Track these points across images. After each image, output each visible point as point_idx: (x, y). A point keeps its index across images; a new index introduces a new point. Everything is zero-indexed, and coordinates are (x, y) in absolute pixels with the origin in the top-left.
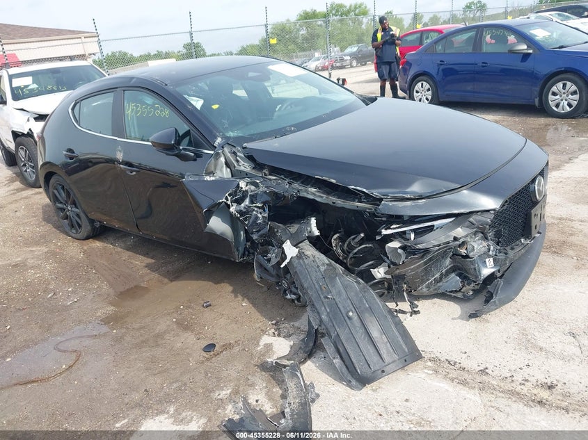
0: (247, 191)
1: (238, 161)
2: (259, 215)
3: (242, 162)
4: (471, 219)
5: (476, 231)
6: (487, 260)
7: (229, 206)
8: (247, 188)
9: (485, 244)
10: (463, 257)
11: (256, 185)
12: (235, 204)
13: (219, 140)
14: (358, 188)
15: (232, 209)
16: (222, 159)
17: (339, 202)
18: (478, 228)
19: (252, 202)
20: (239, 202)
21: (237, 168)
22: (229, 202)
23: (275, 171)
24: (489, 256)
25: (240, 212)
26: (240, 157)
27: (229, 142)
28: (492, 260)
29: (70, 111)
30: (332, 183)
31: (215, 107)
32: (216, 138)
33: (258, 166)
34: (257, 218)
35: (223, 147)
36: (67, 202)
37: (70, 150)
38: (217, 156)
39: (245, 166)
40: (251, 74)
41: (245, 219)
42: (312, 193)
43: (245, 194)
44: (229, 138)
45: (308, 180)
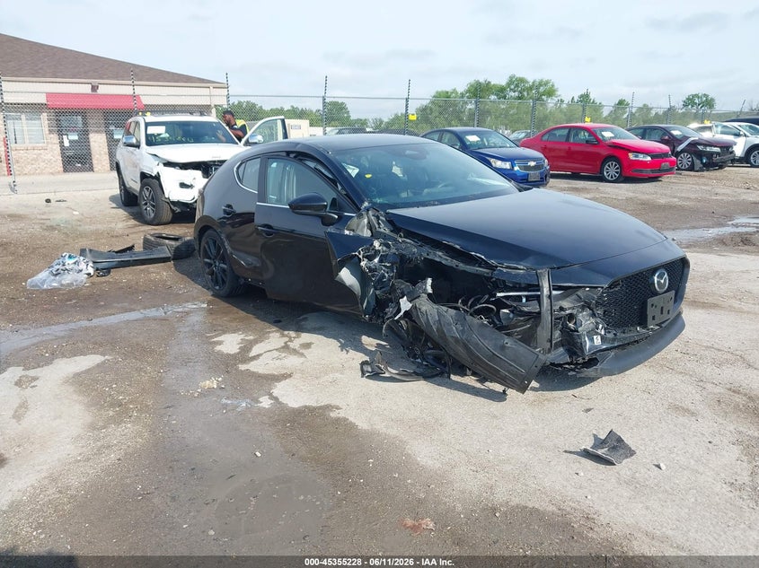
0: (379, 251)
1: (379, 224)
2: (386, 275)
3: (382, 225)
4: (579, 293)
5: (583, 306)
6: (595, 337)
7: (360, 260)
8: (380, 248)
9: (593, 320)
10: (572, 330)
11: (388, 246)
12: (366, 260)
13: (366, 204)
14: (478, 255)
15: (363, 264)
16: (366, 221)
17: (462, 266)
18: (586, 302)
19: (381, 261)
20: (370, 258)
21: (378, 229)
22: (361, 257)
23: (409, 235)
24: (597, 334)
25: (369, 268)
26: (382, 221)
27: (375, 207)
28: (599, 337)
29: (235, 169)
30: (456, 249)
31: (368, 176)
32: (363, 202)
33: (396, 229)
34: (384, 276)
35: (368, 210)
36: (216, 257)
37: (229, 206)
38: (360, 216)
39: (385, 229)
40: (408, 152)
41: (373, 276)
42: (439, 256)
43: (377, 252)
44: (374, 204)
45: (437, 245)
